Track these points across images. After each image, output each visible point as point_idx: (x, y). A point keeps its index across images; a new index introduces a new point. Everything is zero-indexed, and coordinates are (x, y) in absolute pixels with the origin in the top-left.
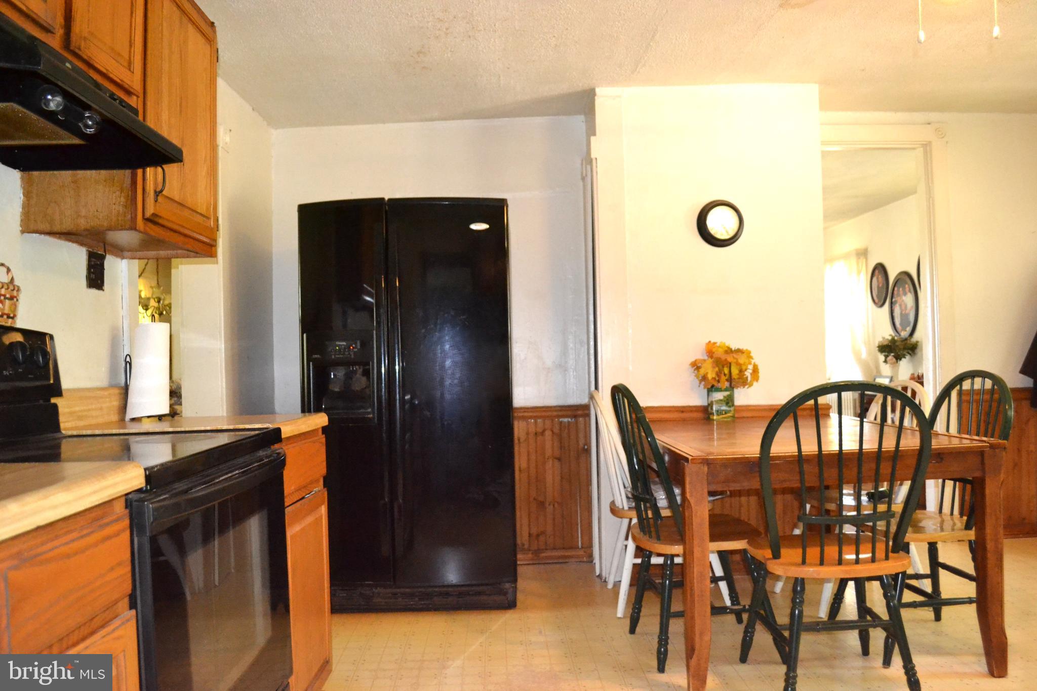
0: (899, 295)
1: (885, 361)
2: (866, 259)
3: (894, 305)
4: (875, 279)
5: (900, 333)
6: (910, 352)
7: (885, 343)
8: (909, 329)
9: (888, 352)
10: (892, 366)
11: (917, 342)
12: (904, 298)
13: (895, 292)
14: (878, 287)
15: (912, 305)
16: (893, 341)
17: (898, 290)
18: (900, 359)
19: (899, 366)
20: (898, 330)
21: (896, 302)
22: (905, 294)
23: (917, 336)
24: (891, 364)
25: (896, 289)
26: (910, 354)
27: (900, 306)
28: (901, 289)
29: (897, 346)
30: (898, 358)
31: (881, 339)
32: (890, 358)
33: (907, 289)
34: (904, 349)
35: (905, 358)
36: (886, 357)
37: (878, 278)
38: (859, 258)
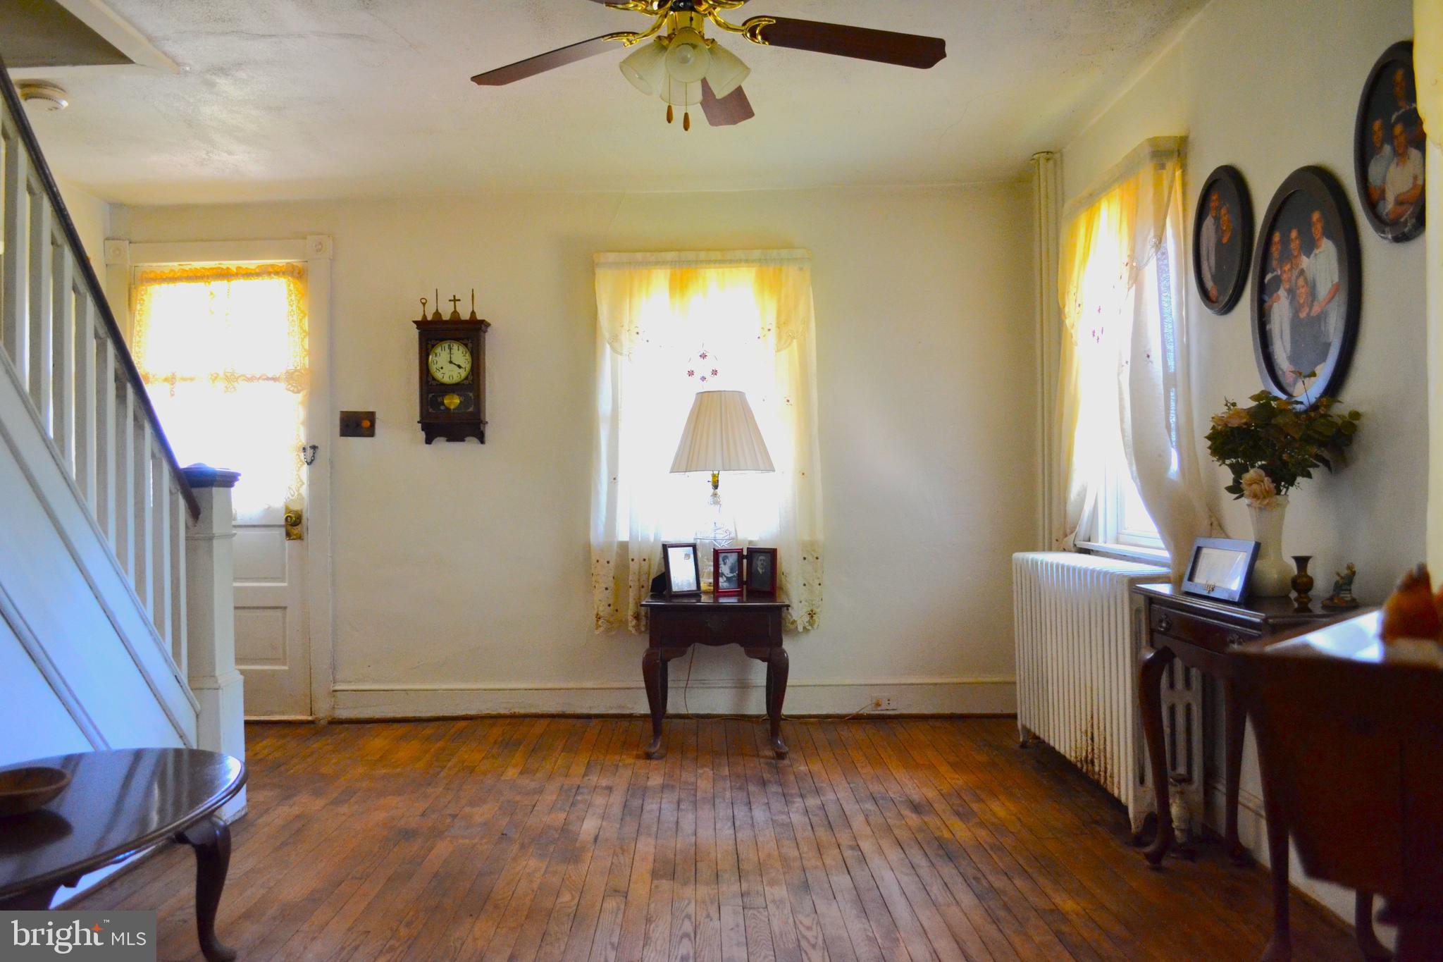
0: (1287, 256)
1: (1236, 489)
2: (1184, 167)
3: (1271, 296)
4: (1209, 223)
5: (1289, 389)
6: (1326, 454)
7: (1235, 423)
8: (1325, 371)
9: (1244, 456)
10: (1257, 503)
11: (1356, 415)
12: (1305, 262)
13: (1275, 251)
14: (1219, 244)
15: (1336, 279)
16: (1264, 409)
17: (1286, 241)
18: (1291, 482)
19: (1282, 506)
20: (1281, 379)
21: (1277, 281)
22: (1309, 246)
23: (1354, 396)
24: (1255, 496)
25: (1277, 237)
26: (1326, 463)
27: (1291, 292)
28: (1294, 234)
29: (1279, 429)
30: (1282, 476)
31: (1222, 410)
32: (1252, 473)
33: (1317, 229)
34: (1307, 440)
35: (1309, 476)
36: (1238, 471)
37: (1217, 218)
38: (1163, 167)
